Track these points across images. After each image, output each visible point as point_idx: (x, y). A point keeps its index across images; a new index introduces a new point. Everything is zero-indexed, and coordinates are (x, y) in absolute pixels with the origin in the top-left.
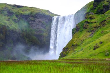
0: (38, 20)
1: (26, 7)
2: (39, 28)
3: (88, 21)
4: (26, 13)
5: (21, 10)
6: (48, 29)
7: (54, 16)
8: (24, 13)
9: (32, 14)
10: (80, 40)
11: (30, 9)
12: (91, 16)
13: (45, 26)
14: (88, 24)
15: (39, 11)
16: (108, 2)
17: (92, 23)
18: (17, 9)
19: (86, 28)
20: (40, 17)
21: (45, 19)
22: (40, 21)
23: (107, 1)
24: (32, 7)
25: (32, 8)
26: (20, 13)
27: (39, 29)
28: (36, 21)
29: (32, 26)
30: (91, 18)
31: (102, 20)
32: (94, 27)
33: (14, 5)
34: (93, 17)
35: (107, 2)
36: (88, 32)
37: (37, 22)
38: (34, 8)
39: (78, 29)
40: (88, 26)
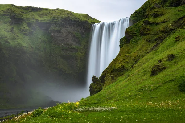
0: (67, 30)
1: (47, 9)
2: (69, 43)
3: (150, 20)
4: (46, 20)
5: (38, 15)
6: (85, 46)
8: (43, 19)
9: (55, 20)
11: (54, 12)
12: (155, 10)
14: (148, 27)
15: (68, 14)
17: (158, 24)
18: (31, 13)
19: (146, 34)
20: (69, 25)
22: (71, 32)
24: (57, 9)
25: (57, 11)
26: (35, 20)
27: (69, 45)
28: (62, 31)
29: (55, 41)
30: (156, 16)
31: (178, 17)
32: (162, 32)
33: (27, 7)
34: (159, 13)
36: (150, 41)
37: (65, 34)
38: (60, 10)
39: (130, 38)
40: (148, 29)
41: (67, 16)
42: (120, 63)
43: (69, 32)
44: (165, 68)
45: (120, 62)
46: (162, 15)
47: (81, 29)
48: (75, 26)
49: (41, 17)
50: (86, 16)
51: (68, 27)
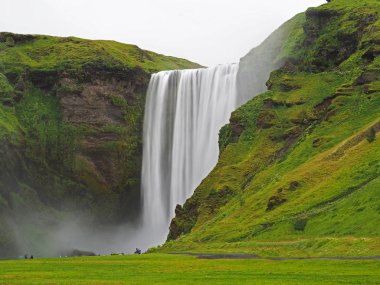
0: (95, 91)
1: (45, 38)
2: (99, 120)
3: (275, 99)
4: (46, 66)
5: (28, 53)
7: (156, 71)
8: (39, 64)
9: (70, 67)
10: (243, 173)
11: (62, 46)
12: (286, 77)
13: (124, 115)
14: (272, 111)
15: (98, 53)
16: (354, 23)
17: (289, 106)
18: (12, 49)
20: (101, 80)
21: (124, 84)
22: (104, 96)
23: (351, 19)
24: (70, 39)
25: (70, 44)
26: (24, 66)
27: (99, 125)
28: (84, 93)
29: (70, 117)
30: (287, 88)
31: (325, 95)
32: (296, 122)
34: (292, 84)
35: (350, 23)
36: (274, 139)
37: (90, 99)
38: (78, 41)
39: (238, 131)
40: (272, 116)
41: (95, 57)
42: (221, 182)
43: (100, 95)
44: (284, 200)
45: (221, 179)
46: (298, 87)
47: (125, 87)
48: (114, 80)
49: (33, 58)
50: (135, 51)
51: (96, 84)
